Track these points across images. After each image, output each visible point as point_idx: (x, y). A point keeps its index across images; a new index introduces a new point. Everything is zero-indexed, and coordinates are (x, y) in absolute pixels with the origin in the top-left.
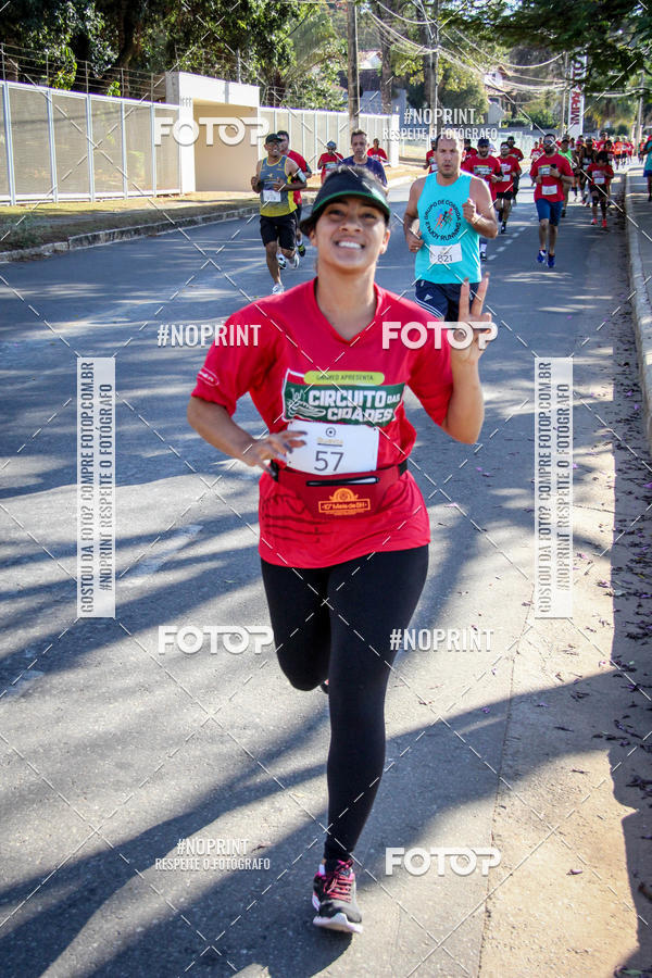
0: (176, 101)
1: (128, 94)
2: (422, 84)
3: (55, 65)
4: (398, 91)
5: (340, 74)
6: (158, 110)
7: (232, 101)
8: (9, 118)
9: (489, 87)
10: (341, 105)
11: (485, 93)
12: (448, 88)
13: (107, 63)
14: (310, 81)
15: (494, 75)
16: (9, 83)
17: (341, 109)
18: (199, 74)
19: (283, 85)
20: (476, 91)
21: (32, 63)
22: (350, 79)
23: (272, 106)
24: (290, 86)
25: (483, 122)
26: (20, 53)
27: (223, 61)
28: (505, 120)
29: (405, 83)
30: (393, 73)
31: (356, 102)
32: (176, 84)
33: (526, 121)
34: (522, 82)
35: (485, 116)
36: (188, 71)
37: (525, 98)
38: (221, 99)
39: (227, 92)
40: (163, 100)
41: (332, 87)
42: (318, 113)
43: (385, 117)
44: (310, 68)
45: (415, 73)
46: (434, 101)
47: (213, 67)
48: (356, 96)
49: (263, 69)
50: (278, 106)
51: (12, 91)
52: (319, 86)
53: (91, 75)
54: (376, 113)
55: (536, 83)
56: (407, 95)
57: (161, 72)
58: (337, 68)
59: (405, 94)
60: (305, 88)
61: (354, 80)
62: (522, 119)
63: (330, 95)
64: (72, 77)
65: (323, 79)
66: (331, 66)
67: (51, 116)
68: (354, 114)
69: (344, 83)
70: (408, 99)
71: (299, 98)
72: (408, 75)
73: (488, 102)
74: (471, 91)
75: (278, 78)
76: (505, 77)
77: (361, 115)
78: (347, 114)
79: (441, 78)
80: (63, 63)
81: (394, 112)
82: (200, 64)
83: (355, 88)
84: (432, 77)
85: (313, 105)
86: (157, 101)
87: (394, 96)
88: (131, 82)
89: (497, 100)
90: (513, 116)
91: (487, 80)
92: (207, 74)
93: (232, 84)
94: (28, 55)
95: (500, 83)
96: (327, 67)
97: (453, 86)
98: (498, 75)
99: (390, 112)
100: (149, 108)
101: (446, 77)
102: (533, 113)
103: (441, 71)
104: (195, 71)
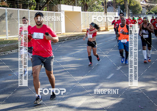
0: (60, 11)
1: (49, 10)
2: (124, 4)
3: (31, 5)
4: (118, 6)
5: (102, 3)
6: (56, 14)
7: (74, 10)
8: (19, 17)
9: (142, 4)
10: (102, 10)
11: (141, 6)
12: (131, 5)
13: (44, 3)
14: (95, 5)
15: (143, 2)
16: (19, 9)
17: (103, 11)
18: (66, 4)
19: (88, 6)
20: (139, 6)
21: (25, 4)
22: (104, 4)
23: (85, 11)
24: (89, 6)
25: (141, 13)
26: (22, 2)
27: (72, 1)
28: (147, 12)
29: (120, 5)
30: (116, 2)
31: (106, 9)
32: (60, 7)
33: (152, 12)
34: (151, 3)
35: (141, 11)
36: (63, 4)
37: (152, 7)
38: (71, 10)
39: (73, 9)
40: (57, 11)
41: (100, 6)
42: (97, 12)
43: (114, 13)
44: (94, 2)
45: (122, 2)
46: (127, 8)
47: (70, 3)
48: (106, 8)
49: (82, 3)
50: (86, 11)
51: (20, 11)
52: (97, 6)
53: (40, 6)
54: (112, 12)
55: (155, 3)
56: (120, 7)
57: (57, 4)
58: (101, 1)
59: (119, 7)
60: (93, 6)
61: (106, 4)
62: (151, 12)
63: (100, 8)
64: (35, 7)
65: (98, 4)
66: (100, 1)
67: (29, 16)
68: (106, 12)
69: (103, 5)
70: (120, 8)
71: (92, 9)
72: (120, 2)
73: (142, 8)
74: (137, 6)
75: (86, 4)
76: (146, 2)
77: (107, 13)
78: (104, 12)
79: (129, 3)
80: (33, 4)
81: (117, 12)
82: (66, 2)
83: (106, 6)
84: (126, 3)
85: (95, 10)
86: (56, 11)
87: (116, 7)
88: (49, 7)
89: (144, 8)
90: (149, 11)
91: (142, 3)
92: (68, 4)
93: (74, 7)
94: (24, 2)
95: (145, 3)
96: (99, 1)
97: (132, 4)
98: (144, 2)
99: (116, 11)
100: (54, 13)
101: (130, 2)
102: (154, 10)
103: (129, 1)
104: (65, 4)
